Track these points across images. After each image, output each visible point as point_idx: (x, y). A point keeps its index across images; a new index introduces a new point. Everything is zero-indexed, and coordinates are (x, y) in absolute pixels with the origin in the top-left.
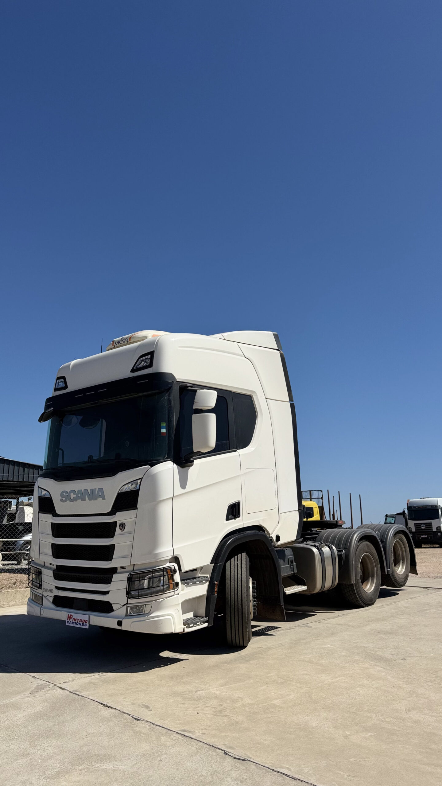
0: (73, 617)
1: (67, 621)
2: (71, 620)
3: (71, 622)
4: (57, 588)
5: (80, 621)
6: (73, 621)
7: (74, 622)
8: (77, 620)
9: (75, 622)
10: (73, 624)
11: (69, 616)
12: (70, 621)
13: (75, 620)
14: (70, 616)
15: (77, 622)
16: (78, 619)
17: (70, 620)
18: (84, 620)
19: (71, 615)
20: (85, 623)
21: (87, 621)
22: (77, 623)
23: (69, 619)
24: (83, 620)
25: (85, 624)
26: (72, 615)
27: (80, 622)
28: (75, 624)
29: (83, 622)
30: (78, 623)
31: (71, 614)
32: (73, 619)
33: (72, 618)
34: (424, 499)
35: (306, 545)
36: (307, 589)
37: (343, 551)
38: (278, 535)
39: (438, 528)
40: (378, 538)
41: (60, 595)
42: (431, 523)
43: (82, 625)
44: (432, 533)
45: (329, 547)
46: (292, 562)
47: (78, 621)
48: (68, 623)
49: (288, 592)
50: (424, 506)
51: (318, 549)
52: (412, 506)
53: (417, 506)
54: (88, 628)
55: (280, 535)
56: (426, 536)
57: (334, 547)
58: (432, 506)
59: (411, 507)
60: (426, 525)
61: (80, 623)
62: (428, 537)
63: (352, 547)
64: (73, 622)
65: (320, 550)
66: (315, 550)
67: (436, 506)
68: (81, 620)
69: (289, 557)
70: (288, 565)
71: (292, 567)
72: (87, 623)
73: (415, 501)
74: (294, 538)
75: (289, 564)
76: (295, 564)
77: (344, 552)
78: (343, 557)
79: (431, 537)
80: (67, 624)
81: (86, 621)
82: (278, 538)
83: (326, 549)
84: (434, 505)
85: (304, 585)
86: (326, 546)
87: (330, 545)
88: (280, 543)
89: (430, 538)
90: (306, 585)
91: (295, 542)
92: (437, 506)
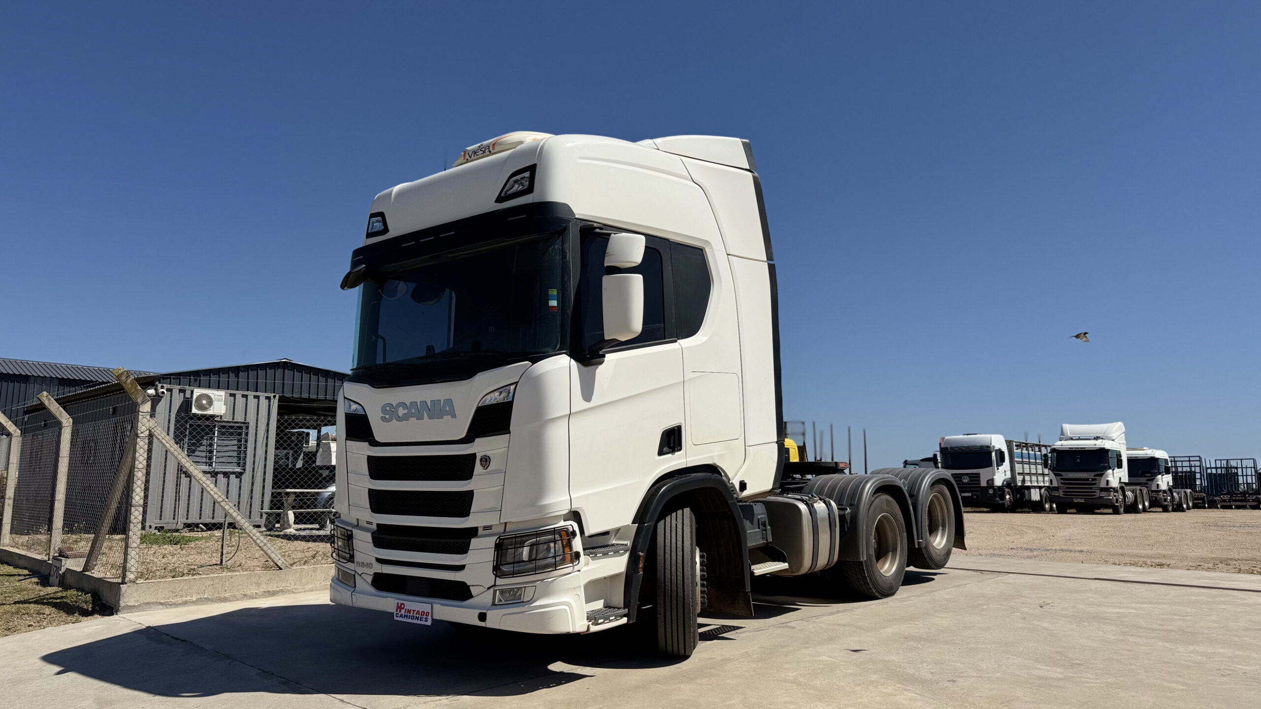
0: (405, 608)
1: (396, 614)
2: (403, 612)
3: (402, 614)
4: (379, 560)
5: (416, 614)
6: (405, 612)
7: (407, 615)
8: (412, 612)
9: (409, 614)
10: (406, 618)
11: (399, 605)
12: (400, 614)
13: (409, 611)
14: (401, 606)
15: (411, 614)
16: (414, 611)
17: (400, 612)
18: (424, 612)
19: (401, 604)
20: (425, 616)
21: (429, 613)
22: (412, 616)
23: (399, 610)
24: (422, 612)
25: (425, 618)
26: (404, 604)
27: (418, 615)
28: (409, 618)
29: (421, 615)
30: (414, 616)
31: (403, 602)
32: (406, 609)
33: (403, 608)
34: (969, 436)
35: (788, 499)
36: (788, 567)
37: (847, 509)
38: (744, 481)
39: (990, 482)
40: (905, 489)
41: (384, 572)
42: (979, 474)
43: (420, 620)
44: (979, 489)
45: (825, 502)
46: (765, 525)
47: (413, 614)
48: (398, 616)
49: (758, 572)
50: (968, 447)
51: (807, 504)
52: (949, 447)
53: (957, 447)
54: (430, 624)
55: (746, 482)
56: (970, 494)
57: (833, 503)
58: (981, 447)
59: (947, 448)
60: (970, 477)
61: (416, 617)
62: (973, 496)
63: (863, 503)
64: (405, 615)
65: (810, 507)
66: (802, 507)
67: (988, 447)
68: (418, 611)
69: (759, 517)
70: (759, 530)
71: (764, 532)
72: (428, 616)
73: (953, 439)
74: (769, 486)
75: (759, 528)
76: (769, 527)
77: (849, 510)
78: (848, 518)
79: (977, 496)
80: (395, 618)
81: (427, 612)
82: (743, 486)
83: (820, 506)
84: (984, 446)
85: (784, 561)
86: (819, 501)
87: (827, 499)
88: (745, 493)
89: (975, 497)
90: (786, 562)
91: (770, 492)
92: (990, 447)
